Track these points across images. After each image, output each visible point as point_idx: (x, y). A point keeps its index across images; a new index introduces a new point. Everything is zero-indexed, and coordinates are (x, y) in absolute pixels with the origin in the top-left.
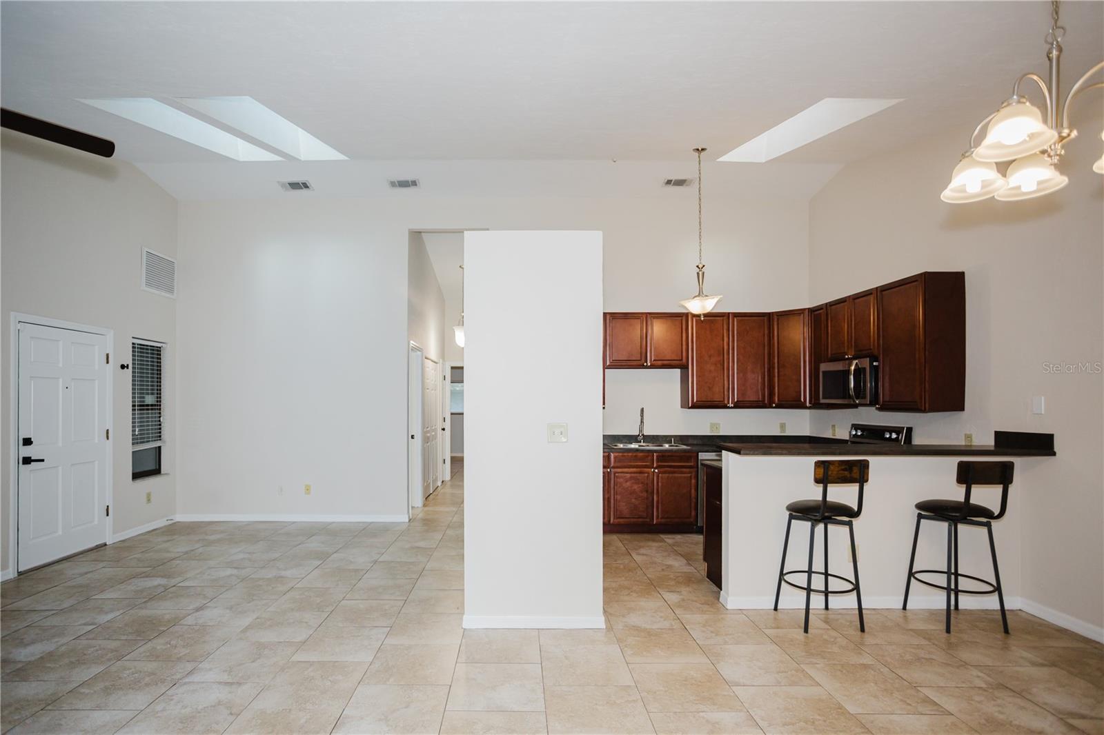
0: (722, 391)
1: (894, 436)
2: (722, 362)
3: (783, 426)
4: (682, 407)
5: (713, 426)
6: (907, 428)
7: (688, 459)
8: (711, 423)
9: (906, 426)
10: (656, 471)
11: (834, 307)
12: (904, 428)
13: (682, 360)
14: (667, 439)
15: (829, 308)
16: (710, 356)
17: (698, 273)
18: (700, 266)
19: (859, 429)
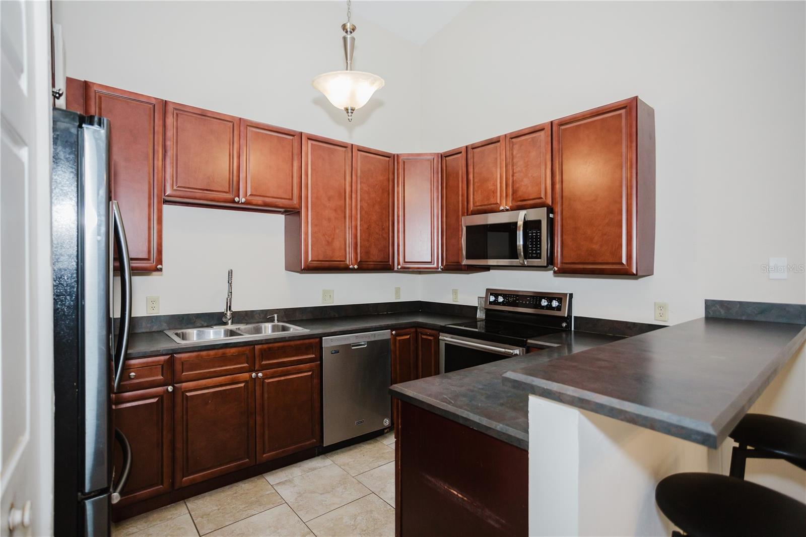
0: (343, 247)
1: (555, 304)
2: (343, 208)
3: (398, 290)
4: (288, 269)
5: (326, 293)
6: (570, 294)
7: (306, 349)
8: (323, 290)
9: (569, 292)
10: (260, 375)
11: (478, 150)
12: (567, 294)
13: (291, 199)
14: (266, 316)
15: (470, 150)
16: (329, 199)
17: (345, 39)
18: (348, 27)
19: (500, 295)
